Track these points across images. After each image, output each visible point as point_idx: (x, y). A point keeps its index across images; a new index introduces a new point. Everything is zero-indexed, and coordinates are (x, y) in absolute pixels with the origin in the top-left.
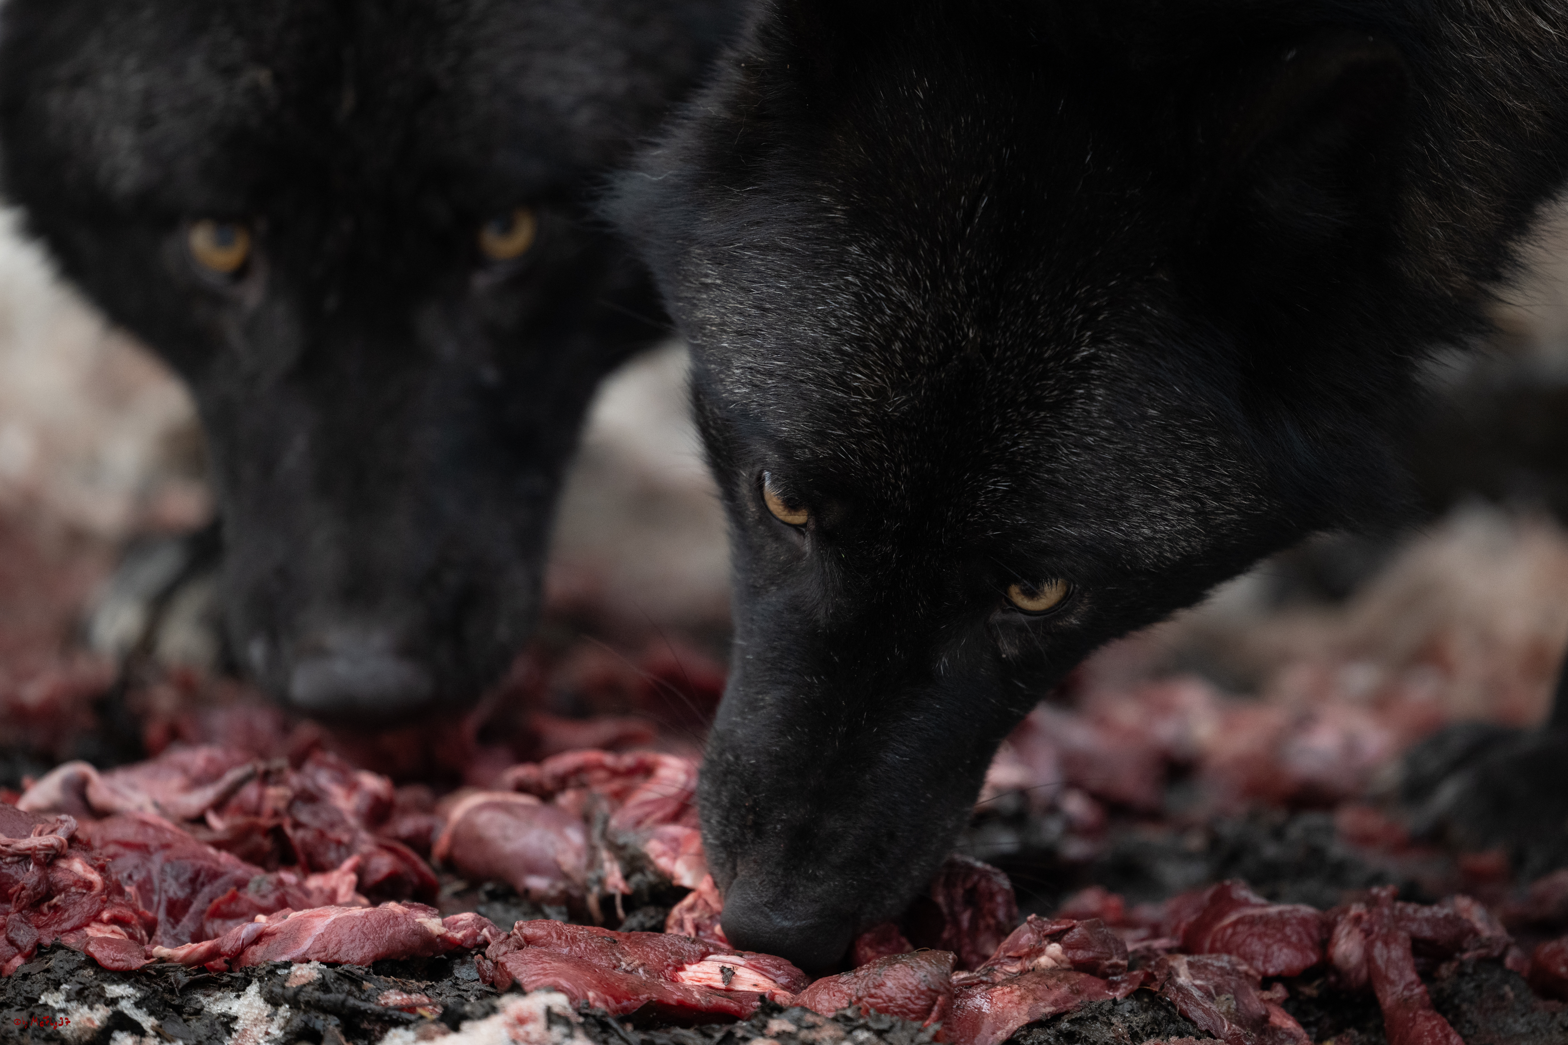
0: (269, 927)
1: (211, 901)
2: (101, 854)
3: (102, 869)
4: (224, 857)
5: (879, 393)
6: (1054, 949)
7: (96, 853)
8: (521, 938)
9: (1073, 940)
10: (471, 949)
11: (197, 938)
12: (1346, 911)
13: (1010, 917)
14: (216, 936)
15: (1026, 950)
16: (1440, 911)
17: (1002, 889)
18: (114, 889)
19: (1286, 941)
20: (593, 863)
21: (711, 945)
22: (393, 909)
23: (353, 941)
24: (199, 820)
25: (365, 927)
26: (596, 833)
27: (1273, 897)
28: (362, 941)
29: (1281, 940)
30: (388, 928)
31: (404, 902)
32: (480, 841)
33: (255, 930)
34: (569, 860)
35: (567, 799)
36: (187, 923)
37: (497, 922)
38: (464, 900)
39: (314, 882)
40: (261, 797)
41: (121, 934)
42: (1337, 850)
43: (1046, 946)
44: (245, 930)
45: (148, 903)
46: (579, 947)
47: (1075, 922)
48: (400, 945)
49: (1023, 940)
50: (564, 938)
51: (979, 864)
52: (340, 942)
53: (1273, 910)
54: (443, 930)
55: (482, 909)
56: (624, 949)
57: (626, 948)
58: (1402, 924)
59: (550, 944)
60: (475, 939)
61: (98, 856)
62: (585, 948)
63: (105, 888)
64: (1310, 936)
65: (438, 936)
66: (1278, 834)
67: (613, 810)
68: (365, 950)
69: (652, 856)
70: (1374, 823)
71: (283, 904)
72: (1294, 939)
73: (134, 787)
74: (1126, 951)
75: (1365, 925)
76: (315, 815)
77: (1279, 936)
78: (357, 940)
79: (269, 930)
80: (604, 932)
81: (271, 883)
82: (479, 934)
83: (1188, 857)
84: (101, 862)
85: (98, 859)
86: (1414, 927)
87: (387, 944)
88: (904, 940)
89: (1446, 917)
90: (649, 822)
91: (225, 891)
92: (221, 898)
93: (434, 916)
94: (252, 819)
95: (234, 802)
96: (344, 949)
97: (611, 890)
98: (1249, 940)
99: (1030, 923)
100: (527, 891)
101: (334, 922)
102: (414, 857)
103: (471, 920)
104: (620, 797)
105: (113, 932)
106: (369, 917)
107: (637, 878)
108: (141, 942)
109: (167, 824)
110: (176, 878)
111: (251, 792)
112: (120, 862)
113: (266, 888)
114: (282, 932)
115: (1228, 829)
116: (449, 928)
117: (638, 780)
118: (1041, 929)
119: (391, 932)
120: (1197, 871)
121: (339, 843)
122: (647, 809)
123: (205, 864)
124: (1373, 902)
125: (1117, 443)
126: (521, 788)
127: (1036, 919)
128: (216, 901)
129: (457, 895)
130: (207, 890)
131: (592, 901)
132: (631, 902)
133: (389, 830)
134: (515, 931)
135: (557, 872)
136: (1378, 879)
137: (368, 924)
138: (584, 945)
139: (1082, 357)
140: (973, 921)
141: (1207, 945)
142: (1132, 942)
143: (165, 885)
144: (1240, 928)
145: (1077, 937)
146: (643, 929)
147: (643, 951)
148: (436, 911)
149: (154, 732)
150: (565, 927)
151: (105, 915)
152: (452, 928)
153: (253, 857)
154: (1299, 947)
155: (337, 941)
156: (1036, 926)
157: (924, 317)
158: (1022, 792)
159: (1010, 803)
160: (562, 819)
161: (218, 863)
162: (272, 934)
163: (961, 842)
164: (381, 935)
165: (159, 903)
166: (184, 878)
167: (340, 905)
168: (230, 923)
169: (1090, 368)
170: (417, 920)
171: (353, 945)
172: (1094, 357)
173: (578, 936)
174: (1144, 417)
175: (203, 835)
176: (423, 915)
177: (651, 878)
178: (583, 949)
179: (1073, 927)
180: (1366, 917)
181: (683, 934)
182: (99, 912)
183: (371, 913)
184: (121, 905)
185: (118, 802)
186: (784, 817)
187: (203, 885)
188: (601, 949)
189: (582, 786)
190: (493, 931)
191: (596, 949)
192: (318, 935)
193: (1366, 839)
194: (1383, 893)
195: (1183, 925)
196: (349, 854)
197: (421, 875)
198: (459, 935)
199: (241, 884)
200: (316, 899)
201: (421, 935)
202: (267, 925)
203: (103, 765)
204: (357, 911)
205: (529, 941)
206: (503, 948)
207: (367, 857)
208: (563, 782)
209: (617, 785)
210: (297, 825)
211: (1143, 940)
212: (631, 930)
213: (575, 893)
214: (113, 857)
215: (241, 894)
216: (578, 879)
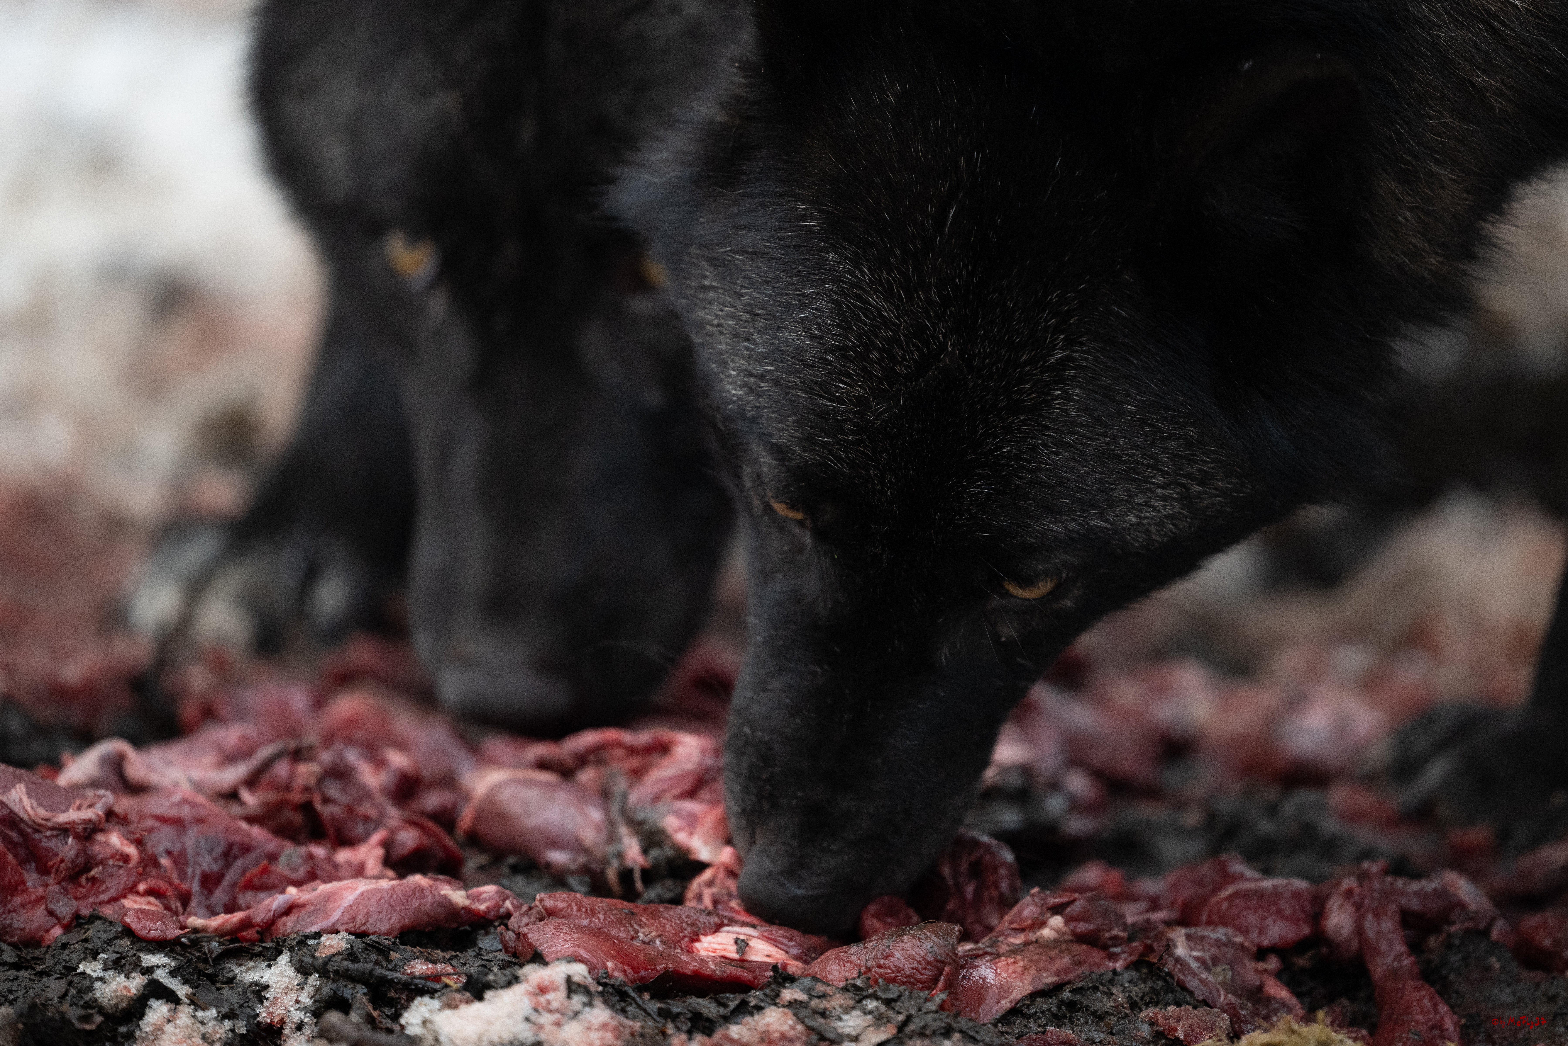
0: (299, 899)
1: (243, 873)
2: (137, 828)
3: (138, 842)
4: (256, 832)
5: (861, 401)
6: (1057, 921)
7: (132, 827)
8: (543, 910)
9: (1075, 913)
10: (494, 921)
11: (230, 908)
12: (1338, 884)
13: (1014, 889)
14: (248, 907)
15: (1029, 922)
16: (1429, 885)
17: (1005, 863)
18: (150, 862)
19: (1280, 913)
20: (612, 837)
21: (725, 917)
22: (419, 882)
23: (380, 912)
24: (231, 796)
25: (392, 899)
26: (615, 808)
27: (1267, 872)
28: (389, 912)
29: (1276, 913)
30: (414, 900)
31: (430, 875)
32: (502, 816)
33: (285, 902)
34: (589, 836)
35: (587, 776)
36: (220, 895)
37: (519, 895)
38: (487, 873)
39: (343, 856)
40: (292, 774)
41: (156, 906)
42: (1330, 826)
43: (1048, 918)
44: (276, 901)
45: (183, 876)
46: (598, 918)
47: (1077, 895)
48: (425, 916)
49: (1026, 913)
50: (584, 910)
51: (985, 839)
52: (368, 913)
53: (1268, 884)
54: (467, 902)
55: (505, 882)
56: (641, 920)
57: (644, 920)
58: (1393, 897)
59: (570, 915)
60: (498, 911)
61: (134, 830)
62: (605, 920)
63: (141, 860)
64: (1303, 908)
65: (463, 908)
66: (1272, 810)
67: (631, 786)
68: (392, 921)
69: (669, 831)
70: (1365, 800)
71: (313, 876)
72: (1288, 912)
73: (169, 763)
74: (1125, 923)
75: (1356, 899)
76: (344, 790)
77: (1273, 909)
78: (384, 912)
79: (299, 902)
80: (622, 904)
81: (300, 856)
82: (501, 906)
83: (1185, 833)
84: (137, 836)
85: (134, 833)
86: (1404, 901)
87: (413, 915)
88: (910, 911)
89: (1435, 891)
90: (666, 797)
91: (256, 864)
92: (254, 871)
93: (459, 889)
94: (283, 795)
95: (266, 778)
96: (371, 920)
97: (629, 864)
98: (1244, 913)
99: (1033, 896)
100: (548, 866)
101: (362, 894)
102: (439, 831)
103: (494, 892)
104: (637, 774)
105: (149, 903)
106: (396, 889)
107: (655, 853)
108: (176, 913)
109: (201, 799)
110: (210, 851)
111: (282, 769)
112: (156, 836)
113: (297, 861)
114: (312, 904)
115: (1224, 806)
116: (473, 900)
117: (654, 758)
118: (1043, 902)
119: (417, 904)
120: (1195, 846)
121: (367, 818)
122: (664, 785)
123: (238, 838)
124: (1363, 877)
125: (1096, 439)
126: (542, 765)
127: (1039, 892)
128: (248, 874)
129: (481, 868)
130: (239, 863)
131: (611, 874)
132: (649, 876)
133: (415, 805)
134: (537, 903)
135: (577, 846)
136: (1369, 854)
137: (394, 896)
138: (603, 917)
139: (1057, 360)
140: (977, 893)
141: (1204, 917)
142: (1132, 913)
143: (199, 859)
144: (1236, 901)
145: (1078, 909)
146: (661, 901)
147: (660, 923)
148: (462, 884)
149: (188, 710)
150: (585, 900)
151: (142, 887)
152: (476, 900)
153: (285, 832)
154: (1292, 920)
155: (365, 913)
156: (1039, 899)
157: (898, 326)
158: (1025, 770)
159: (1014, 781)
160: (582, 796)
161: (250, 837)
162: (302, 906)
163: (970, 818)
164: (407, 907)
165: (193, 876)
166: (218, 851)
167: (368, 878)
168: (262, 895)
169: (1065, 370)
170: (442, 893)
171: (381, 916)
172: (1069, 358)
173: (597, 908)
174: (1121, 413)
175: (236, 810)
176: (448, 887)
177: (669, 852)
178: (602, 920)
179: (1075, 900)
180: (1357, 891)
181: (700, 907)
182: (135, 884)
183: (397, 885)
184: (157, 877)
185: (154, 778)
186: (800, 794)
187: (236, 858)
188: (620, 921)
189: (601, 763)
190: (515, 903)
191: (615, 920)
192: (347, 906)
193: (1356, 816)
194: (1373, 867)
195: (1181, 900)
196: (376, 829)
197: (446, 850)
198: (482, 907)
199: (273, 857)
200: (344, 871)
201: (446, 907)
202: (297, 897)
203: (139, 742)
204: (385, 884)
205: (550, 913)
206: (525, 920)
207: (393, 832)
208: (583, 760)
209: (634, 762)
210: (327, 801)
211: (1142, 912)
212: (650, 902)
213: (595, 866)
214: (150, 831)
215: (273, 868)
216: (598, 852)
